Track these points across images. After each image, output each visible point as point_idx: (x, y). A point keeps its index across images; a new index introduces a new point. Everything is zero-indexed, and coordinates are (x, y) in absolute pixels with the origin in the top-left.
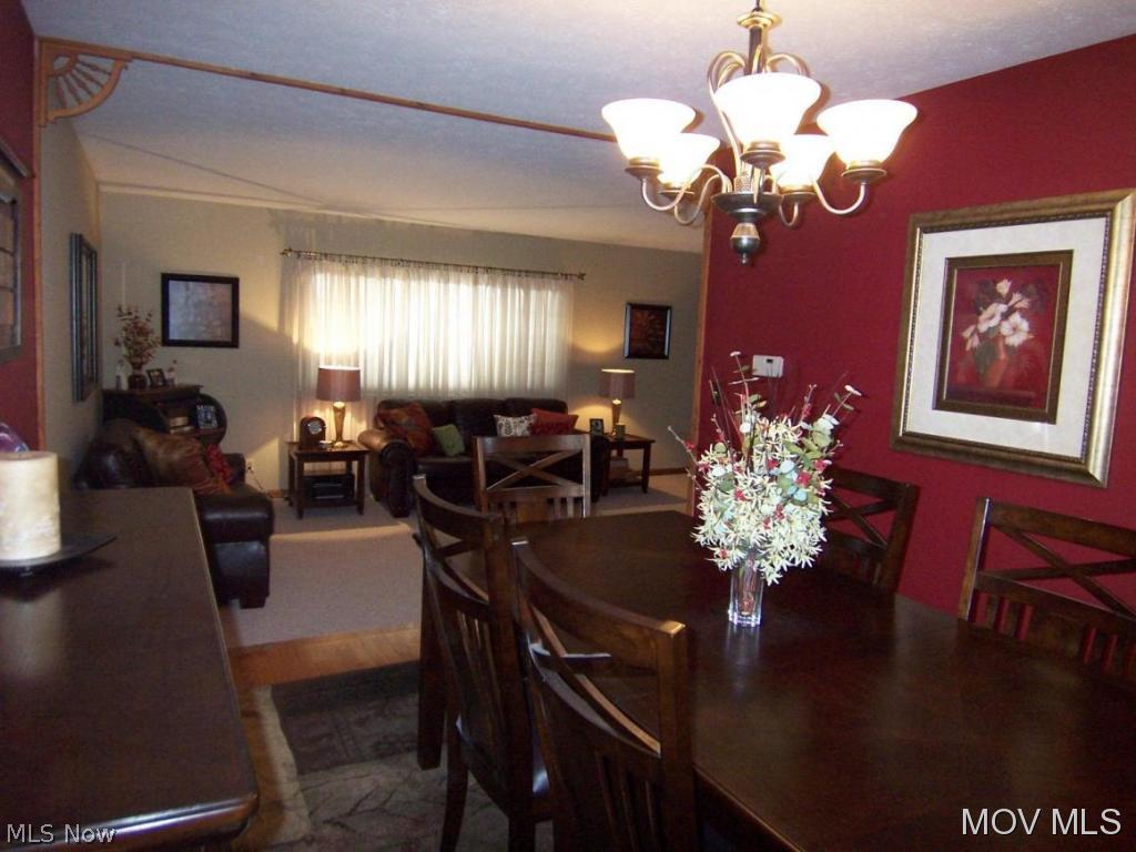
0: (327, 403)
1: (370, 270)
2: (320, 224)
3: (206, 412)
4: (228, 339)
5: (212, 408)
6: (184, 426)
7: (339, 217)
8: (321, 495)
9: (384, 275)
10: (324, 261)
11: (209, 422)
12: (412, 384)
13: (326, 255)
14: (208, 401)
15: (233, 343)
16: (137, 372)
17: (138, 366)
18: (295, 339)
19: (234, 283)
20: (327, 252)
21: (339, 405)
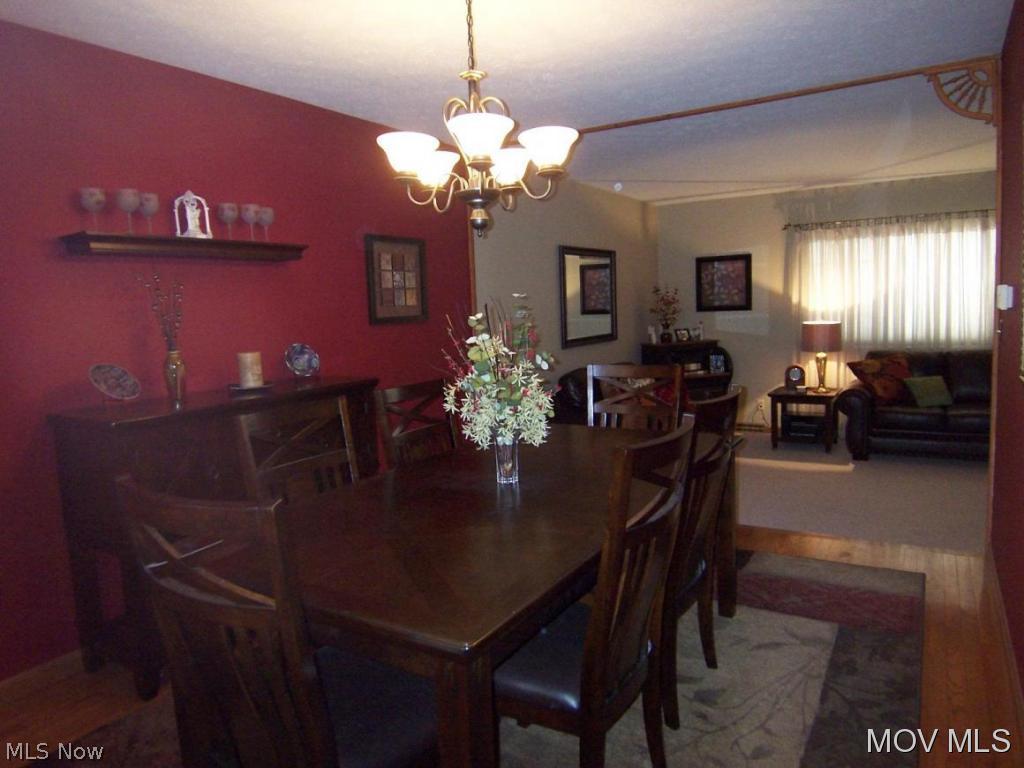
0: (809, 354)
1: (862, 230)
2: (819, 197)
3: (717, 361)
4: (743, 303)
5: (722, 357)
6: (697, 370)
7: (836, 188)
8: (795, 432)
9: (876, 234)
10: (820, 230)
11: (718, 368)
12: (908, 336)
13: (822, 224)
14: (720, 351)
15: (747, 306)
16: (667, 331)
17: (666, 326)
18: (795, 300)
19: (747, 259)
20: (822, 221)
21: (821, 355)
